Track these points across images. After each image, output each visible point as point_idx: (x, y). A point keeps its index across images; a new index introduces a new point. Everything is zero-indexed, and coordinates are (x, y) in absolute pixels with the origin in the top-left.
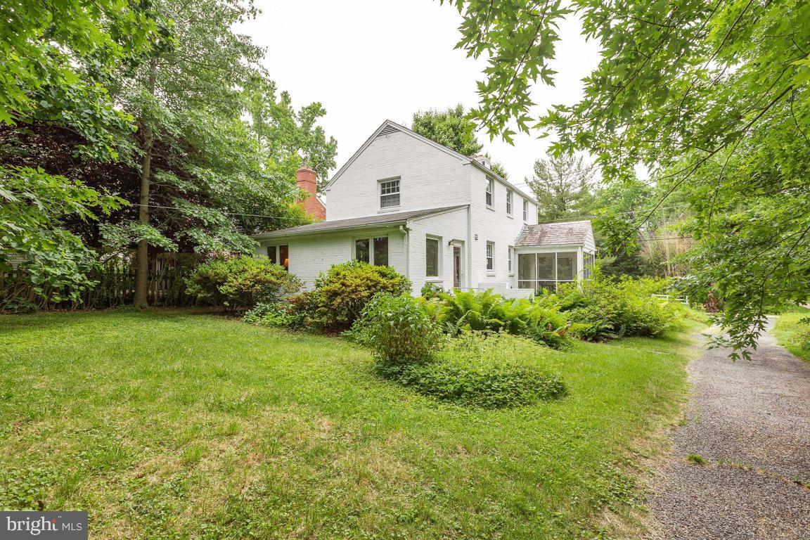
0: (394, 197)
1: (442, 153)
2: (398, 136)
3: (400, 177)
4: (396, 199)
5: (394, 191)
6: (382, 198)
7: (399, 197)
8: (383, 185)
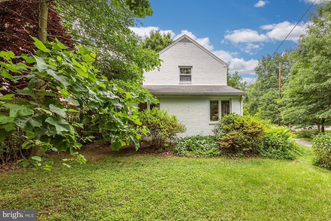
0: (187, 76)
1: (214, 59)
2: (191, 45)
3: (192, 67)
4: (189, 78)
5: (187, 73)
6: (181, 76)
7: (191, 77)
8: (181, 69)
